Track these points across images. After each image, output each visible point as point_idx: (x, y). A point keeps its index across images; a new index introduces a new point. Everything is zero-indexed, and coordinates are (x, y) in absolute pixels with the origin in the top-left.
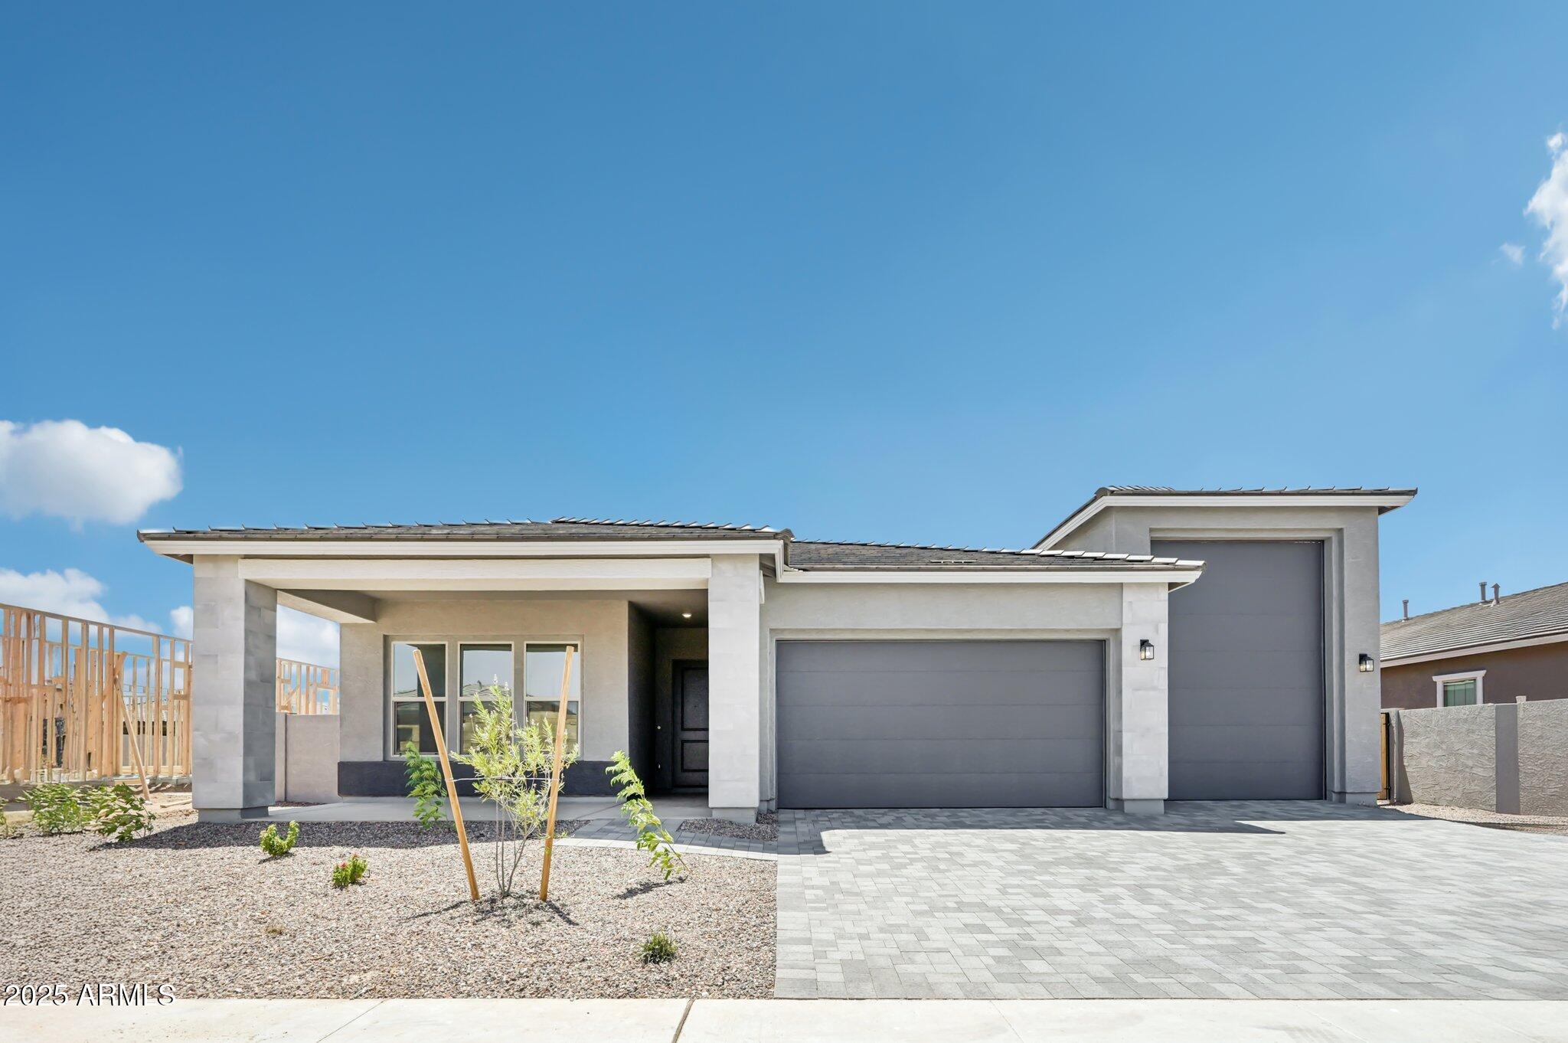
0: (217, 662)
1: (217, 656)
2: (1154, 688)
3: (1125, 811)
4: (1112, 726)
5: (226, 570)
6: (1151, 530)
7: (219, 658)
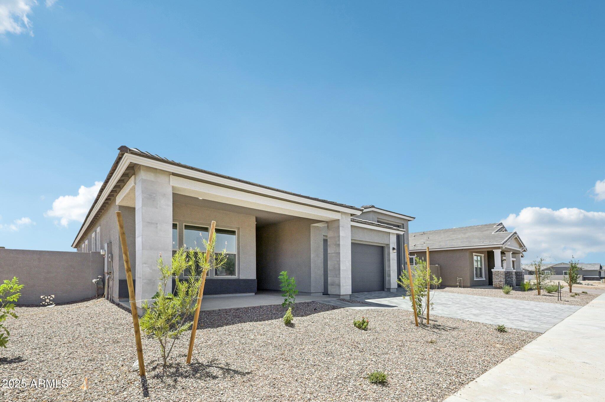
0: (157, 227)
1: (157, 224)
2: (395, 260)
3: (391, 291)
4: (387, 269)
5: (163, 179)
6: (378, 218)
7: (158, 225)
